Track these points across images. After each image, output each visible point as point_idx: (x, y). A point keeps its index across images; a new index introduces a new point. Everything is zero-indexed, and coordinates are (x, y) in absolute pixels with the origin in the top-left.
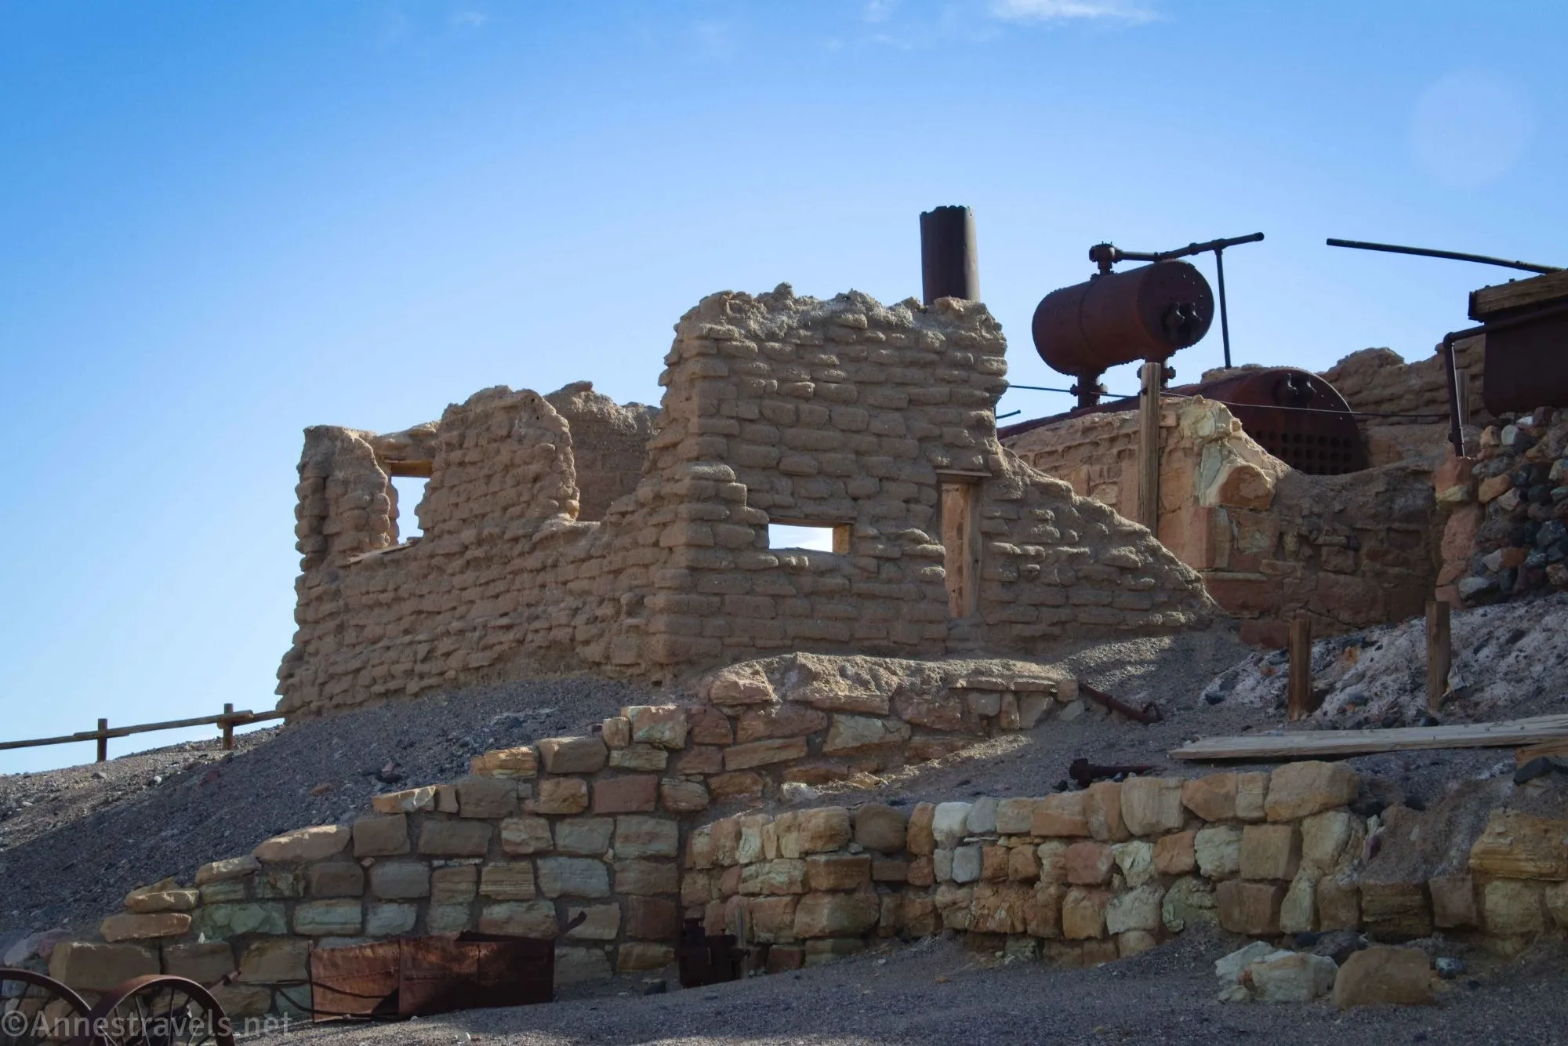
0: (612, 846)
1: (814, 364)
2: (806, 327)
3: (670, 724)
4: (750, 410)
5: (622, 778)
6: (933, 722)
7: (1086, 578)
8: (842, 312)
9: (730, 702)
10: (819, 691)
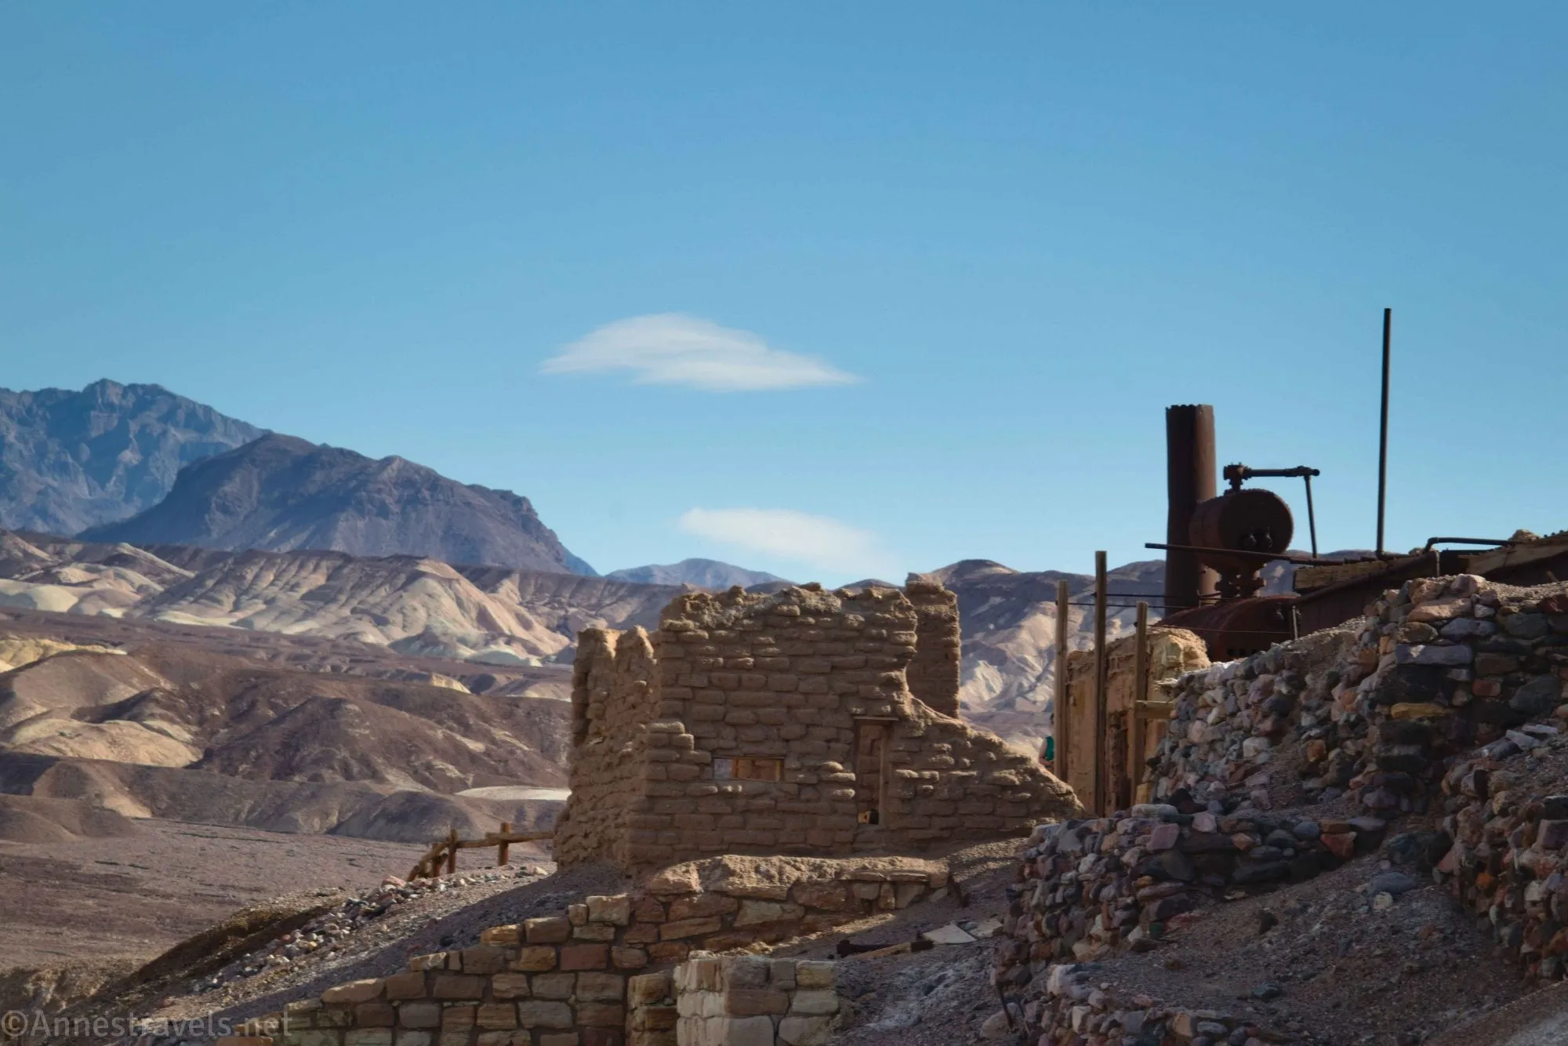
0: (574, 993)
1: (753, 644)
2: (749, 617)
3: (616, 910)
4: (699, 680)
5: (581, 946)
6: (822, 906)
7: (971, 794)
8: (780, 604)
9: (663, 892)
10: (732, 884)
